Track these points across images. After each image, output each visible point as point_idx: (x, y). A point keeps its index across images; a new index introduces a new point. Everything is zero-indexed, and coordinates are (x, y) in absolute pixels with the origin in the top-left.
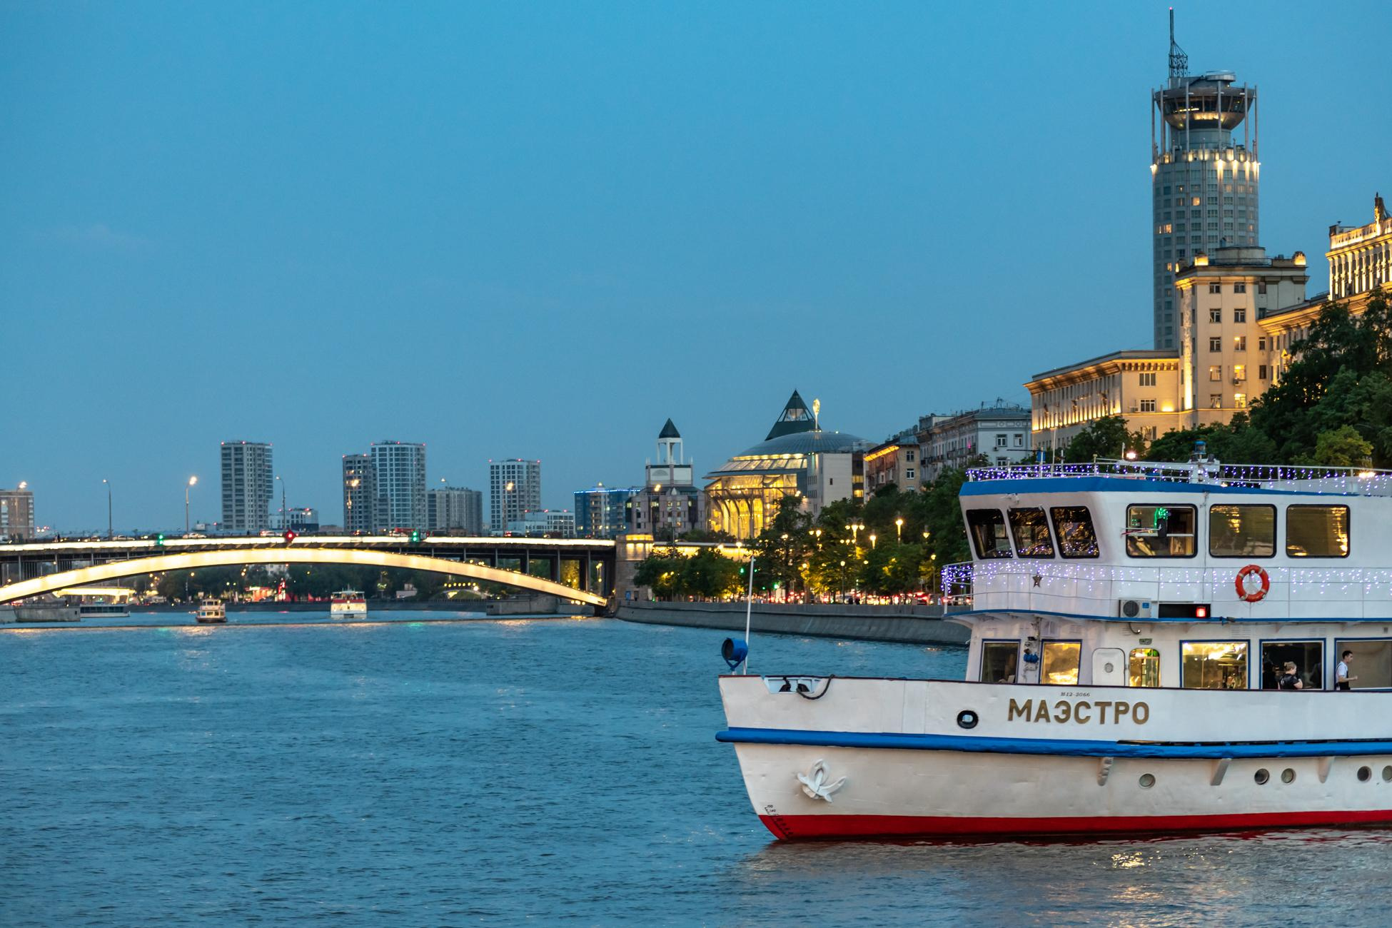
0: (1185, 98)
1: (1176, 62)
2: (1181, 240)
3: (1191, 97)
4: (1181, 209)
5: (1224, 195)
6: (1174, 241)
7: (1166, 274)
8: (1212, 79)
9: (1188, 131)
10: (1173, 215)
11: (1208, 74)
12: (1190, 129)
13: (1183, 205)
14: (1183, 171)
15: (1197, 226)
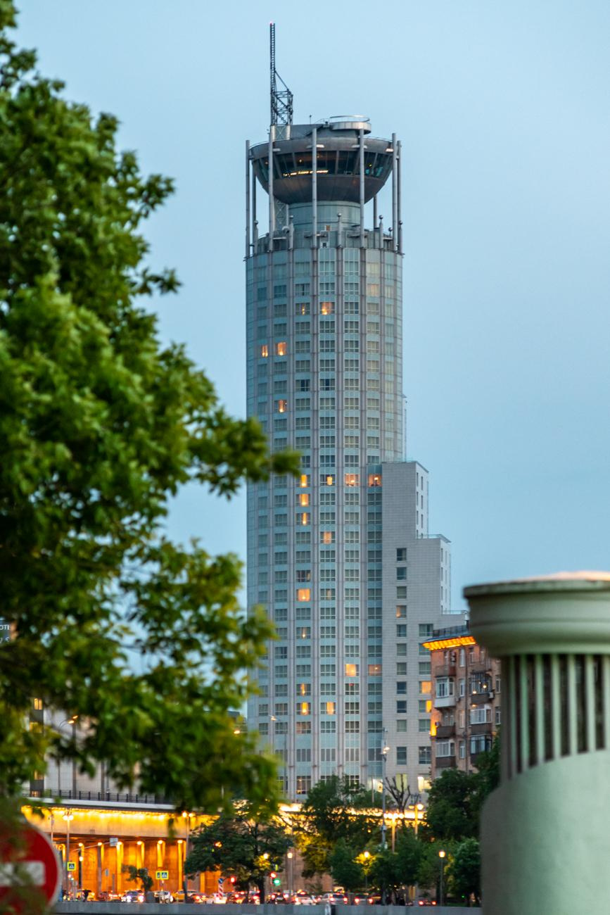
0: (310, 153)
1: (280, 103)
2: (304, 365)
3: (320, 152)
4: (302, 319)
5: (368, 301)
6: (292, 366)
7: (276, 417)
8: (342, 127)
9: (315, 203)
10: (291, 328)
11: (334, 121)
12: (318, 199)
13: (307, 313)
14: (308, 263)
15: (329, 345)
